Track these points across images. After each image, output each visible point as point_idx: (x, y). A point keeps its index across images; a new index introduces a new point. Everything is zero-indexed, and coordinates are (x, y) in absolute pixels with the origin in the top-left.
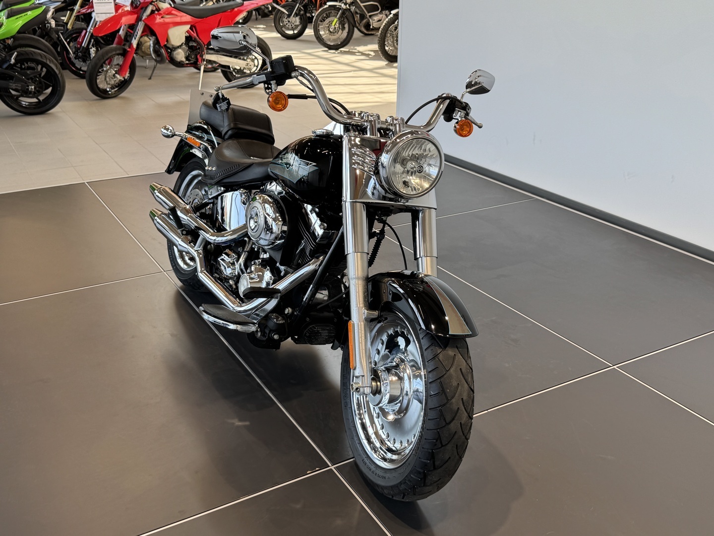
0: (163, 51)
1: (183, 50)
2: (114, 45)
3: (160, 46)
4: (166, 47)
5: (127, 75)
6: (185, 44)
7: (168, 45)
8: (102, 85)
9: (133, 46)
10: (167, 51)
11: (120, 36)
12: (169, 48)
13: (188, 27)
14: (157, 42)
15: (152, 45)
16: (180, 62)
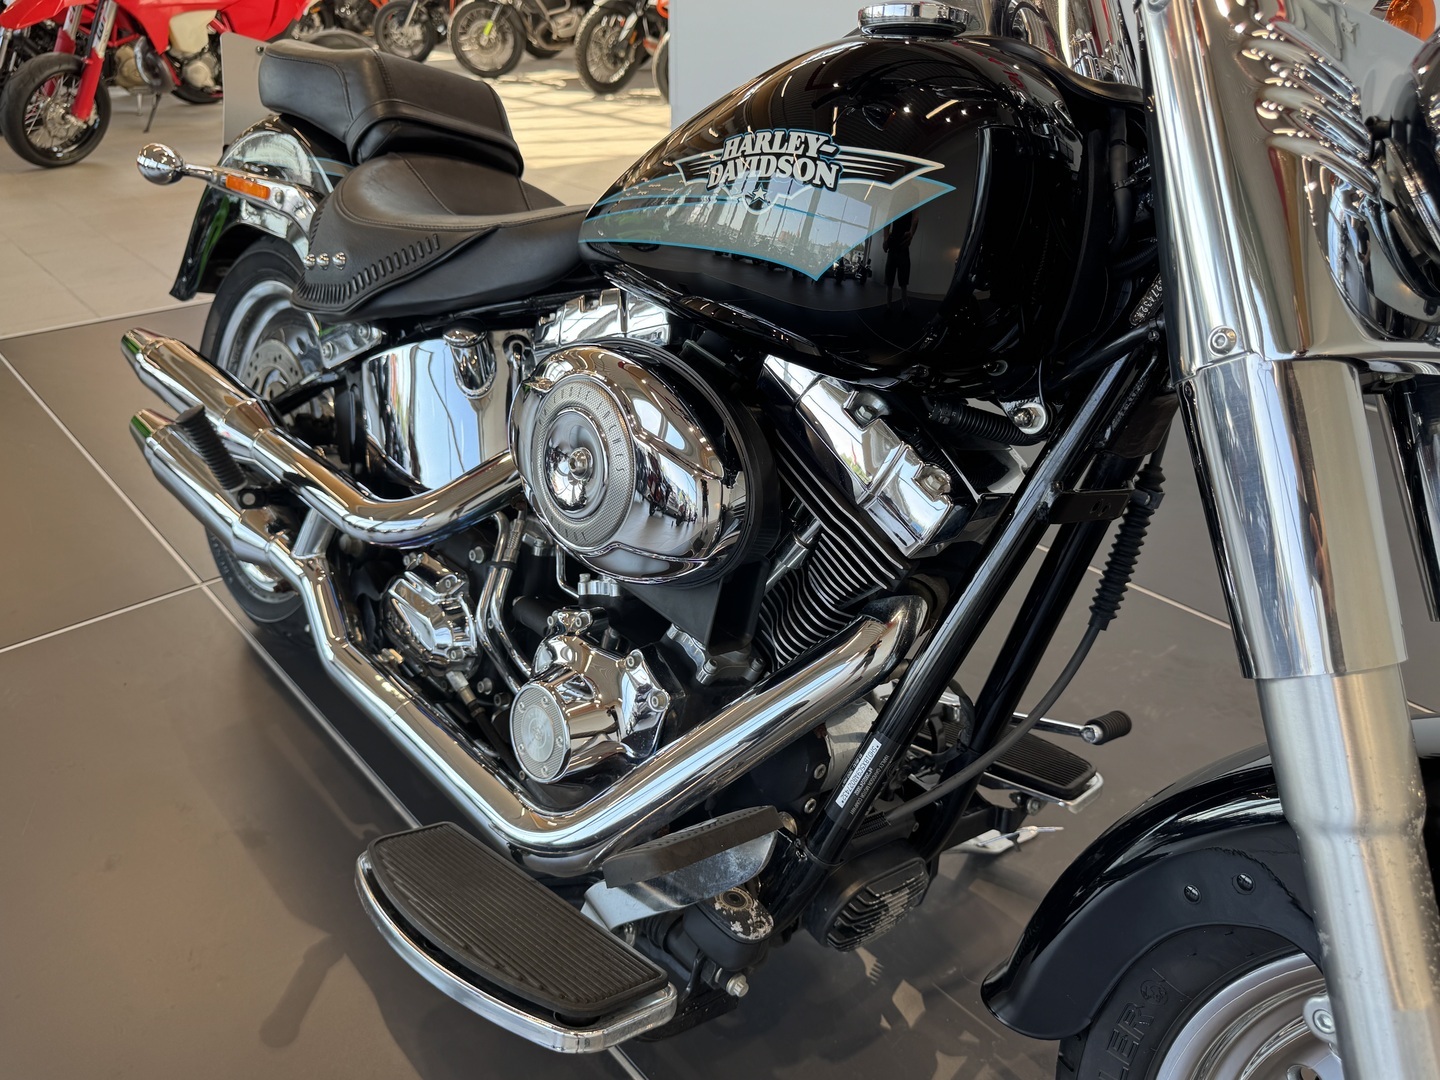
0: (164, 64)
1: (207, 62)
2: (55, 53)
3: (155, 55)
4: (171, 59)
5: (93, 117)
6: (209, 50)
7: (174, 53)
8: (40, 139)
9: (96, 55)
10: (171, 66)
11: (65, 34)
12: (175, 59)
13: (211, 15)
14: (150, 46)
15: (139, 55)
16: (202, 89)
